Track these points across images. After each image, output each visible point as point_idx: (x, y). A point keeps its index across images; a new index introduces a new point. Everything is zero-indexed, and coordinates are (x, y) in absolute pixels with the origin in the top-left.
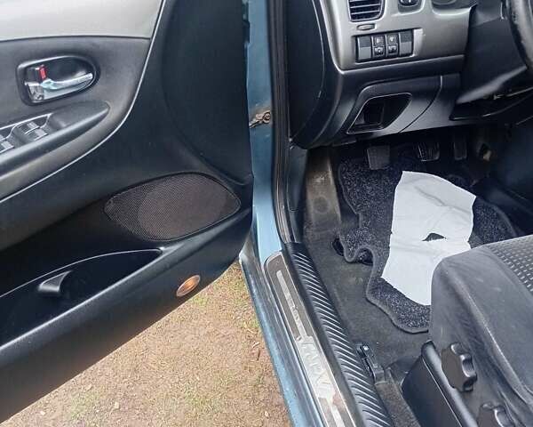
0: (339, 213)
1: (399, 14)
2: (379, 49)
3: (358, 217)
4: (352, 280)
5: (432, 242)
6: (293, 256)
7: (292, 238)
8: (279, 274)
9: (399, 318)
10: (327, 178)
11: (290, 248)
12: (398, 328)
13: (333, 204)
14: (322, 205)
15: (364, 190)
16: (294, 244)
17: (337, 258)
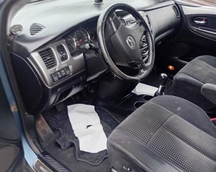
0: (52, 132)
1: (63, 63)
2: (60, 76)
3: (59, 130)
4: (69, 156)
5: (89, 128)
6: (44, 158)
7: (40, 151)
8: (41, 168)
9: (92, 162)
10: (42, 120)
11: (41, 156)
12: (92, 165)
13: (49, 130)
14: (44, 132)
15: (56, 118)
16: (42, 153)
17: (59, 150)
